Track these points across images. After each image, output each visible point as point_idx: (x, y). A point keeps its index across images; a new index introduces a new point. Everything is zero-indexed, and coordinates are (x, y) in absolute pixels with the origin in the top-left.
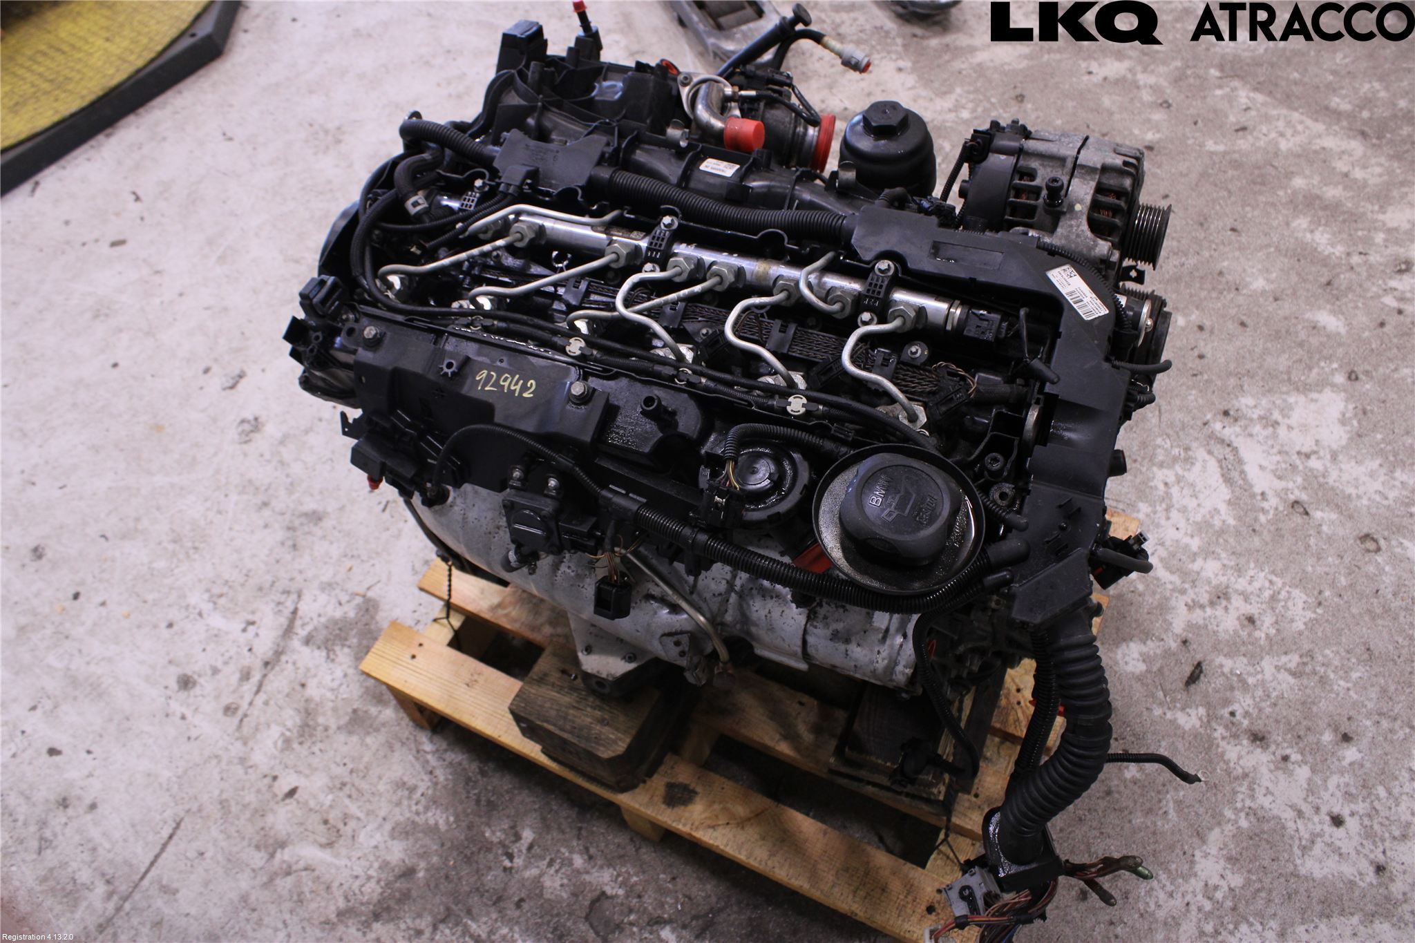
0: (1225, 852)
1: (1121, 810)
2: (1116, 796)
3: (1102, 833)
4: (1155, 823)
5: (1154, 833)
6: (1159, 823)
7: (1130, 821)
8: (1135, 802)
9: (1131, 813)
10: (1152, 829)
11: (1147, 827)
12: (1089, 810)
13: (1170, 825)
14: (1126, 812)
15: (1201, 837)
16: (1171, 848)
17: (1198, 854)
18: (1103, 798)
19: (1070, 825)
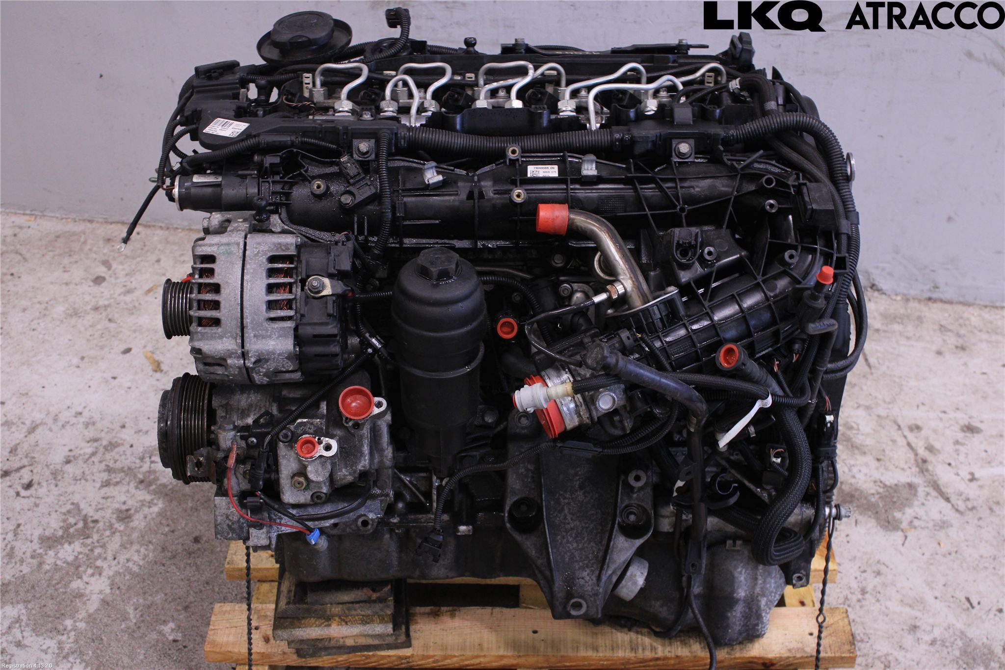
0: (85, 599)
1: (174, 600)
2: (179, 608)
3: (188, 580)
4: (145, 599)
5: (145, 593)
6: (141, 601)
7: (166, 594)
8: (163, 609)
9: (166, 600)
10: (147, 596)
11: (151, 595)
12: (201, 591)
13: (132, 602)
14: (170, 599)
15: (105, 602)
16: (129, 588)
17: (108, 591)
18: (191, 603)
19: (216, 577)
